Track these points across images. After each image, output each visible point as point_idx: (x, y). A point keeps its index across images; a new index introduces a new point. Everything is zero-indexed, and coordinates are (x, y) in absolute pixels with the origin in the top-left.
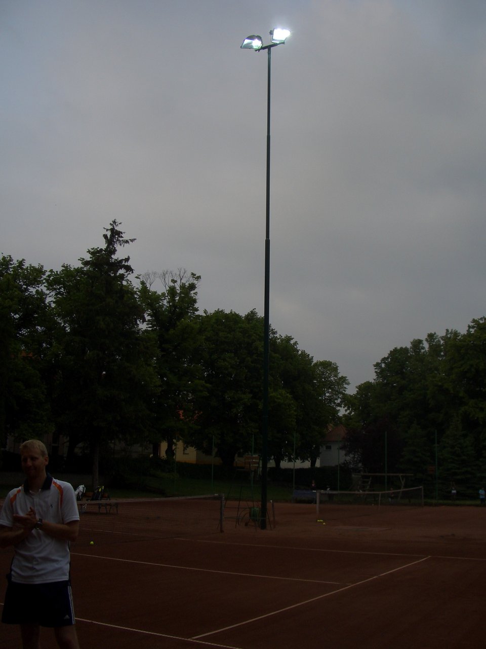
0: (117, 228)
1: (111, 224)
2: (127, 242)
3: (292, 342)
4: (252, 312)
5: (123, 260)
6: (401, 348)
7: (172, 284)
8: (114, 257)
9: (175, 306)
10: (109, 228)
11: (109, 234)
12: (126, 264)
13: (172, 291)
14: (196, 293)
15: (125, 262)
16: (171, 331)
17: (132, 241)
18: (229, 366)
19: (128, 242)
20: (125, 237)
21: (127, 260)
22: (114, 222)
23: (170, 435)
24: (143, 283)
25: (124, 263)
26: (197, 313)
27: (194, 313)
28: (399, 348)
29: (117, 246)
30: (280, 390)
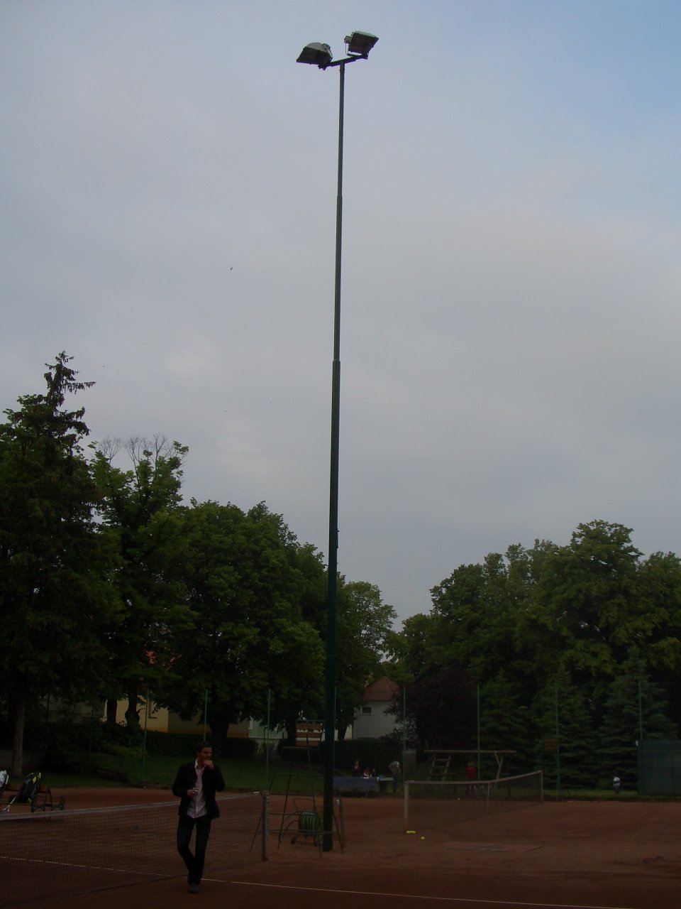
0: (67, 365)
1: (57, 358)
2: (81, 386)
3: (315, 553)
4: (259, 506)
5: (73, 413)
6: (471, 566)
7: (145, 458)
8: (60, 409)
9: (147, 491)
10: (55, 365)
11: (54, 373)
12: (79, 420)
13: (144, 469)
14: (182, 471)
15: (77, 417)
16: (142, 529)
17: (89, 385)
18: (227, 585)
19: (83, 387)
20: (78, 379)
21: (81, 413)
22: (63, 356)
23: (132, 689)
24: (99, 455)
25: (74, 419)
26: (180, 504)
27: (175, 504)
28: (467, 565)
29: (66, 393)
30: (302, 623)
